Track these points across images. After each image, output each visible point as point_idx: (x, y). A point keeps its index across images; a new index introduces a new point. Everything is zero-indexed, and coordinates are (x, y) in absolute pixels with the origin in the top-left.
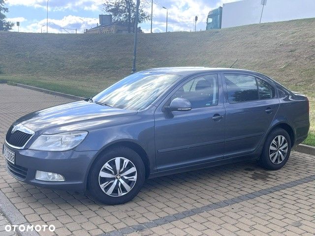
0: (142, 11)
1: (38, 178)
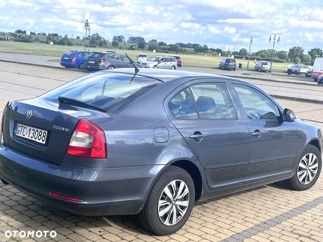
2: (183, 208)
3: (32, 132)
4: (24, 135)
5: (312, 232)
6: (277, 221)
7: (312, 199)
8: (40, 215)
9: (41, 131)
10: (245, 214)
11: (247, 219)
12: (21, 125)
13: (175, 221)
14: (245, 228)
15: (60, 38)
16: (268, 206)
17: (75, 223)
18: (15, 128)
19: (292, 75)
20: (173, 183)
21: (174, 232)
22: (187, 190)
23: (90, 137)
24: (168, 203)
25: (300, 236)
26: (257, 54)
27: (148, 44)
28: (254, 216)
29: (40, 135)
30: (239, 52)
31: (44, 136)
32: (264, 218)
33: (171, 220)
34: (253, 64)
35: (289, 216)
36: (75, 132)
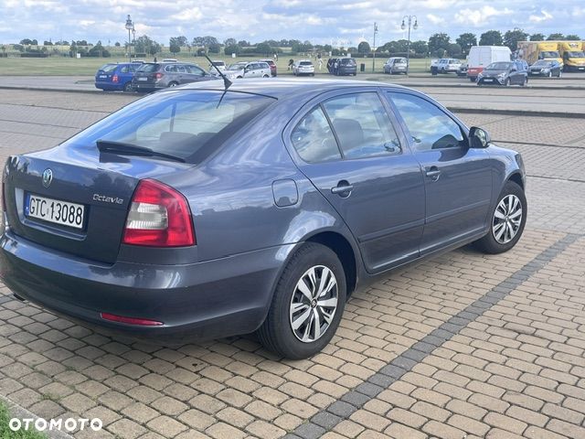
2: (328, 309)
3: (57, 209)
4: (43, 216)
5: (536, 324)
6: (475, 311)
7: (519, 267)
8: (88, 345)
9: (72, 207)
10: (424, 305)
11: (428, 313)
12: (35, 198)
13: (318, 334)
14: (430, 330)
15: (90, 48)
16: (456, 286)
17: (150, 354)
18: (26, 203)
19: (438, 75)
20: (311, 272)
21: (318, 351)
22: (333, 280)
23: (161, 211)
24: (306, 306)
25: (520, 333)
26: (383, 48)
27: (223, 45)
28: (437, 308)
29: (71, 213)
30: (357, 47)
31: (80, 215)
32: (455, 307)
33: (312, 334)
34: (380, 64)
35: (492, 301)
36: (134, 204)
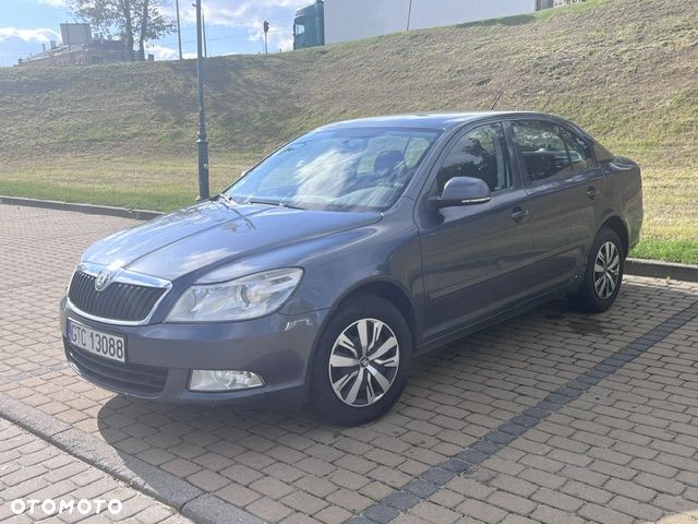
0: (156, 14)
1: (194, 387)
